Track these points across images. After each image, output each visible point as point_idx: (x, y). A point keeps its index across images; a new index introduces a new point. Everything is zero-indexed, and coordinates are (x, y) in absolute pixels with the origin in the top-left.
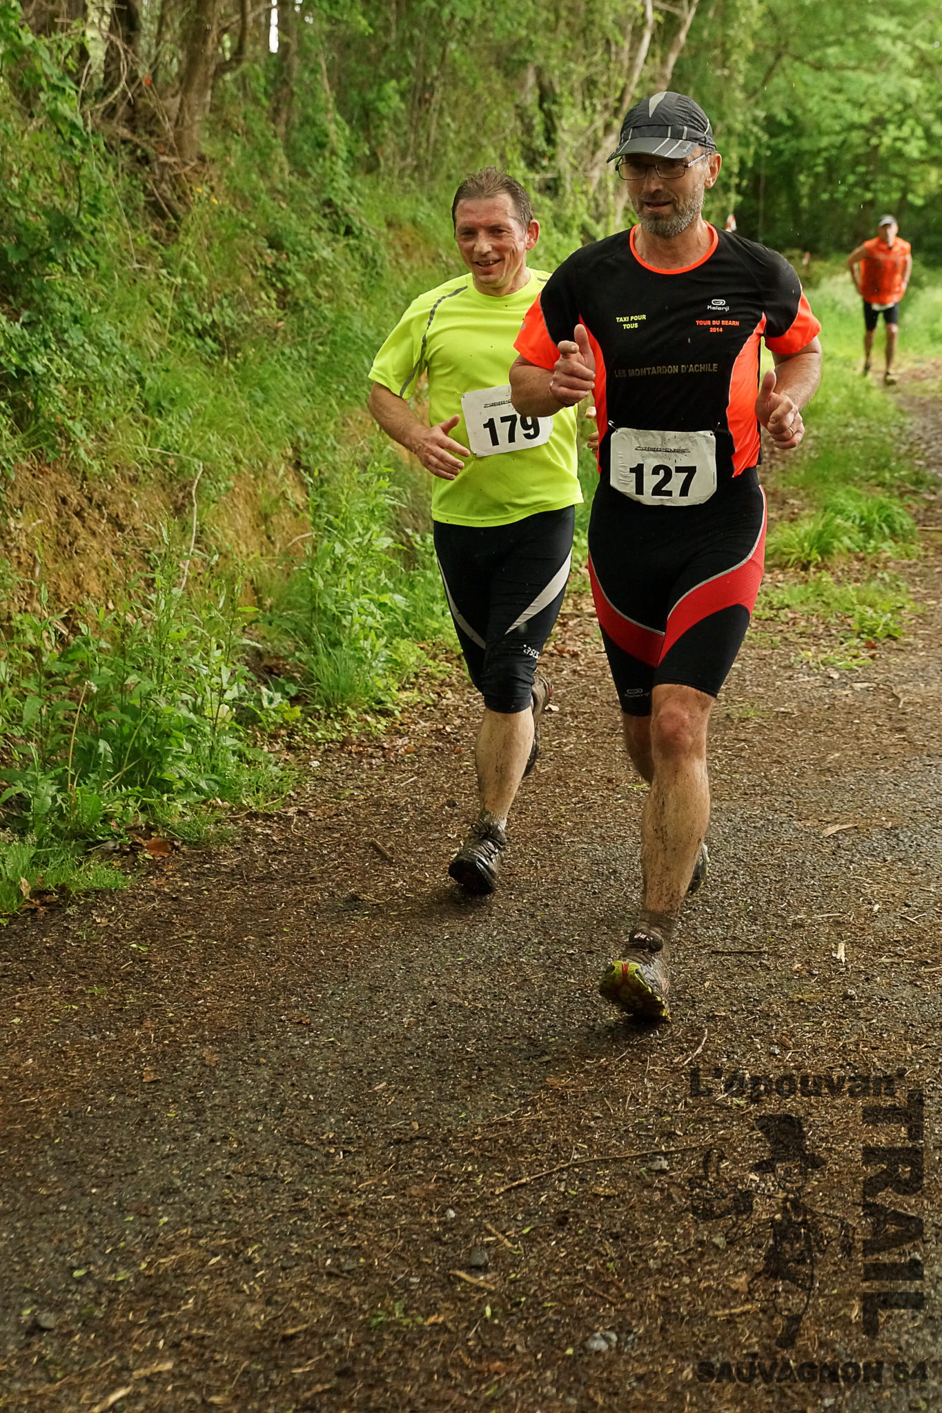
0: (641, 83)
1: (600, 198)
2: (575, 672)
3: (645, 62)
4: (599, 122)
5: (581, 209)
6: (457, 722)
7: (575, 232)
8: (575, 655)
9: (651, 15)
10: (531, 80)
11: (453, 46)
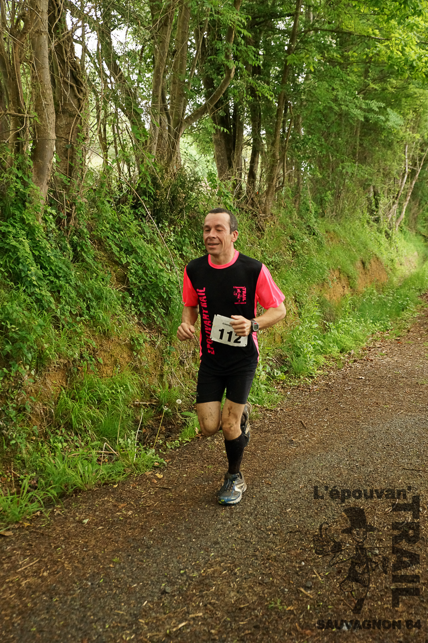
0: (404, 189)
1: (391, 223)
2: (371, 366)
3: (406, 183)
4: (391, 201)
5: (385, 226)
6: (333, 381)
7: (383, 233)
8: (372, 360)
9: (407, 170)
10: (372, 190)
11: (347, 181)
